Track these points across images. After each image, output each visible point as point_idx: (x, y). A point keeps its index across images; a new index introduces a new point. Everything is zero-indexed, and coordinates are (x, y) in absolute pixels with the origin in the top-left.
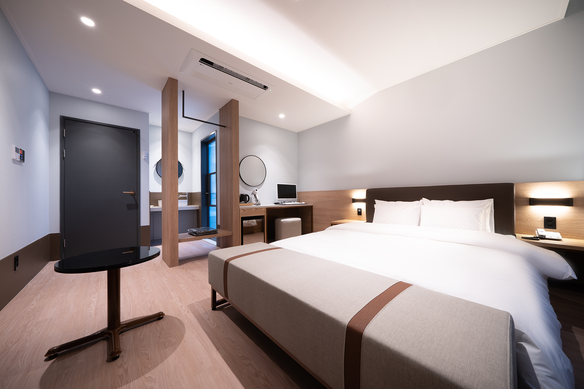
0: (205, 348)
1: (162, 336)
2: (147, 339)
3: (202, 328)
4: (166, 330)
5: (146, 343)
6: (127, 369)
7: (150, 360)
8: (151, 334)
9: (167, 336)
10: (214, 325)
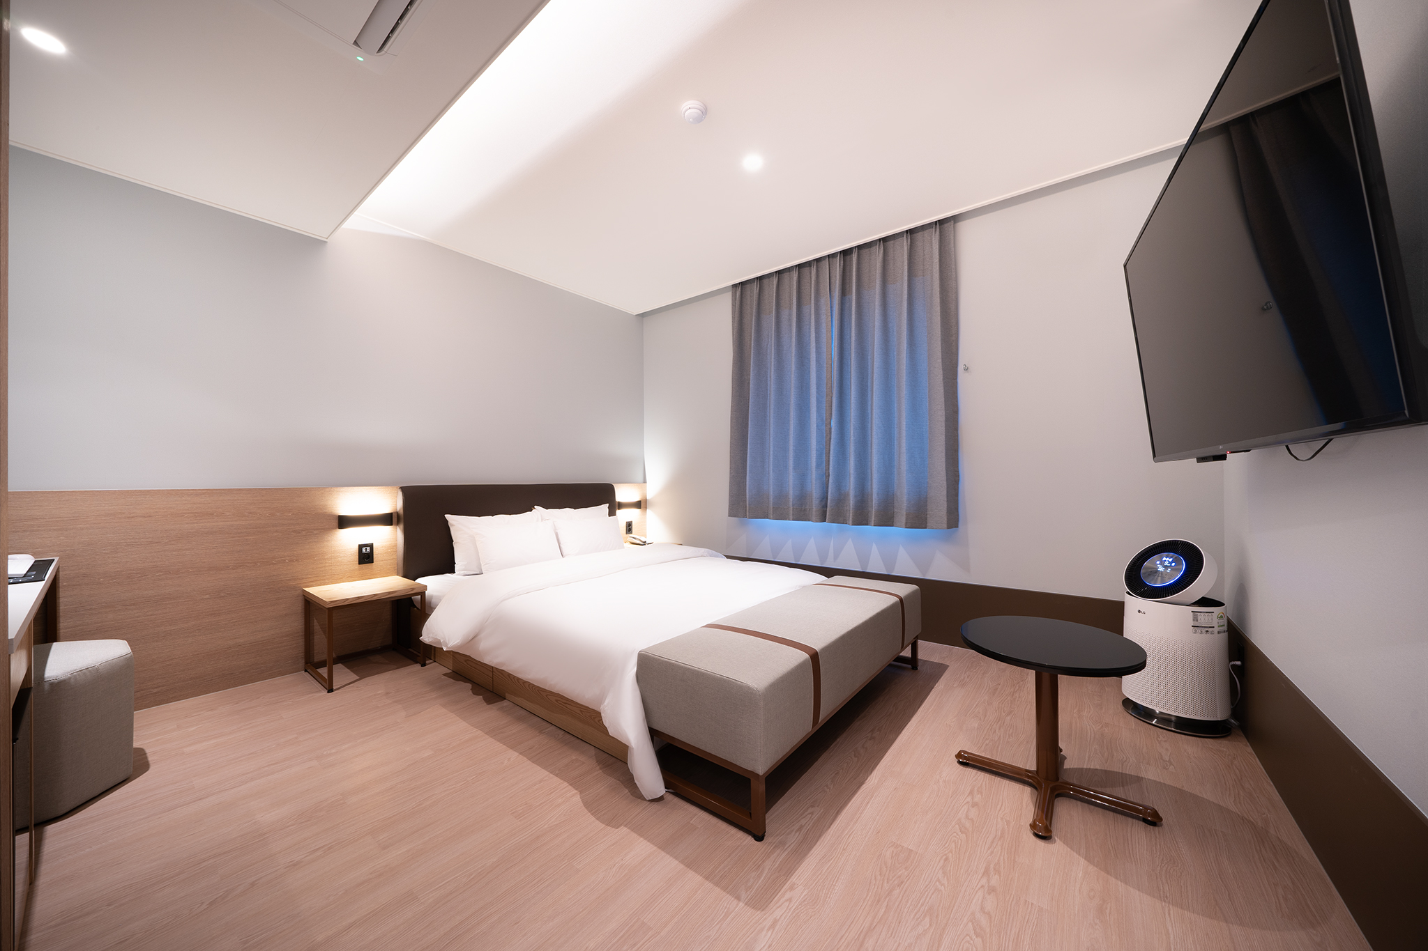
0: (871, 798)
1: (894, 881)
2: (922, 905)
3: (832, 826)
4: (876, 889)
5: (929, 897)
6: (984, 873)
7: (946, 855)
8: (906, 910)
9: (888, 872)
10: (812, 813)
